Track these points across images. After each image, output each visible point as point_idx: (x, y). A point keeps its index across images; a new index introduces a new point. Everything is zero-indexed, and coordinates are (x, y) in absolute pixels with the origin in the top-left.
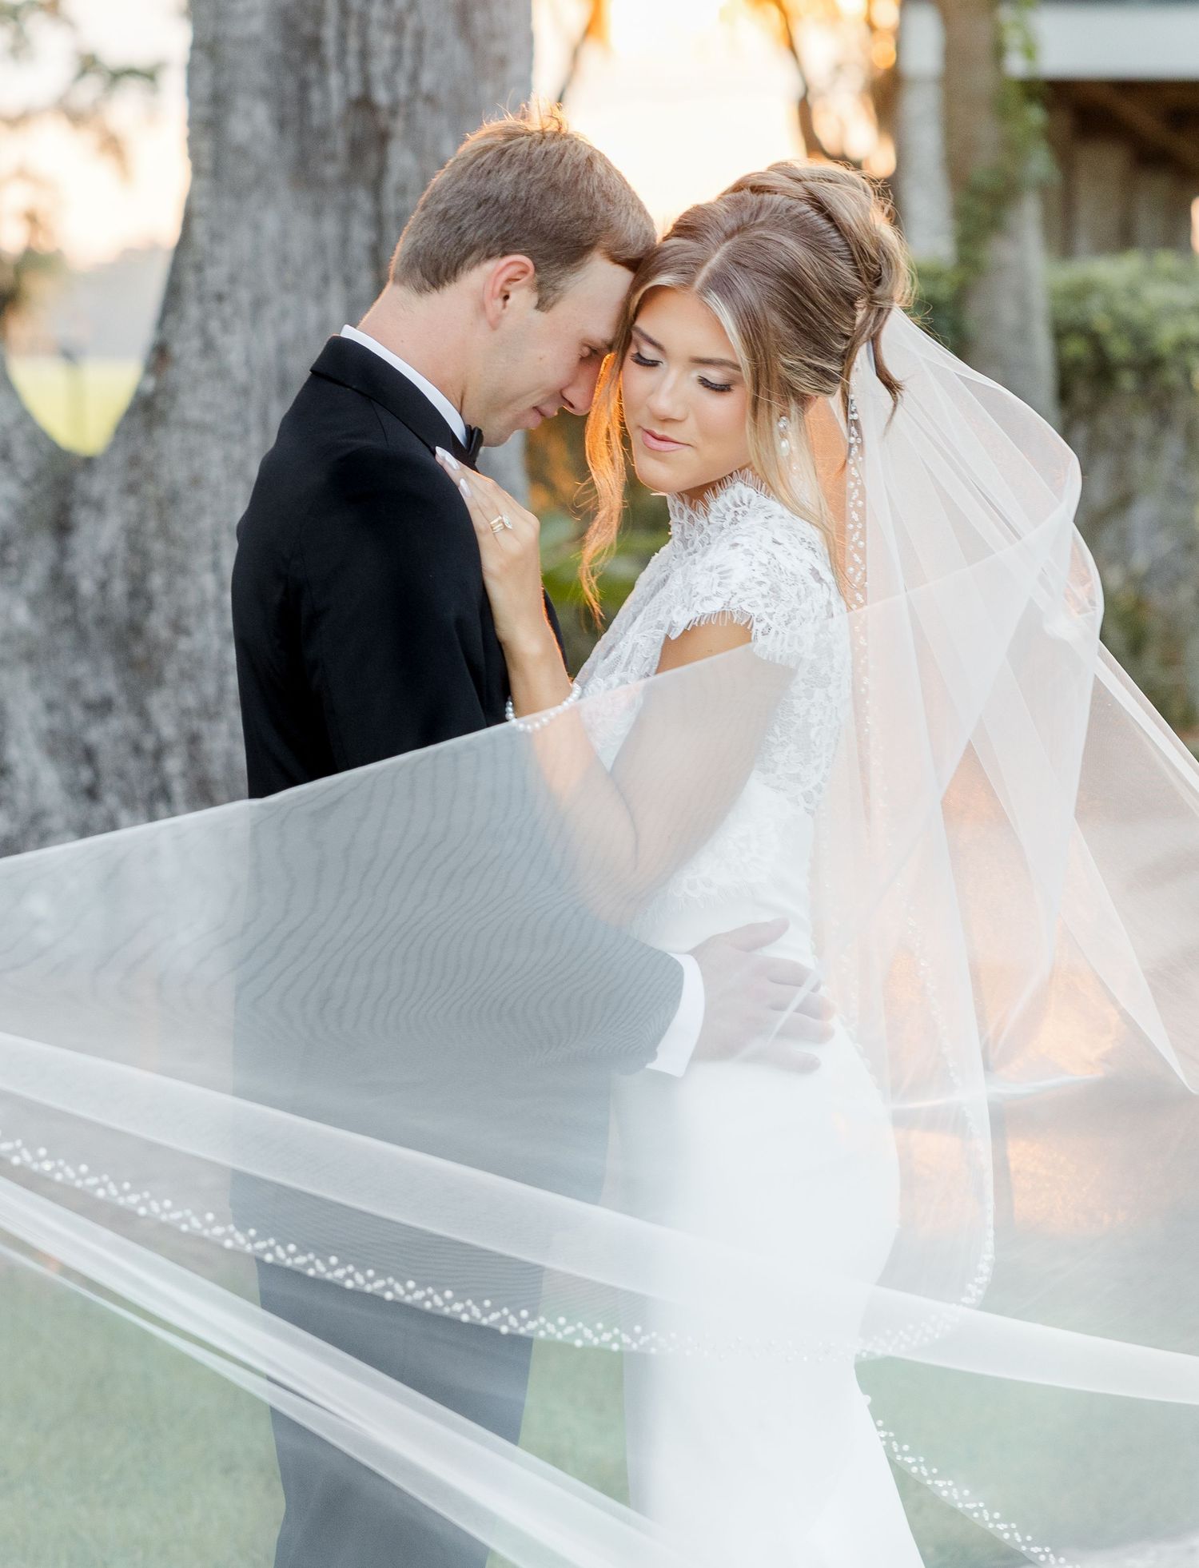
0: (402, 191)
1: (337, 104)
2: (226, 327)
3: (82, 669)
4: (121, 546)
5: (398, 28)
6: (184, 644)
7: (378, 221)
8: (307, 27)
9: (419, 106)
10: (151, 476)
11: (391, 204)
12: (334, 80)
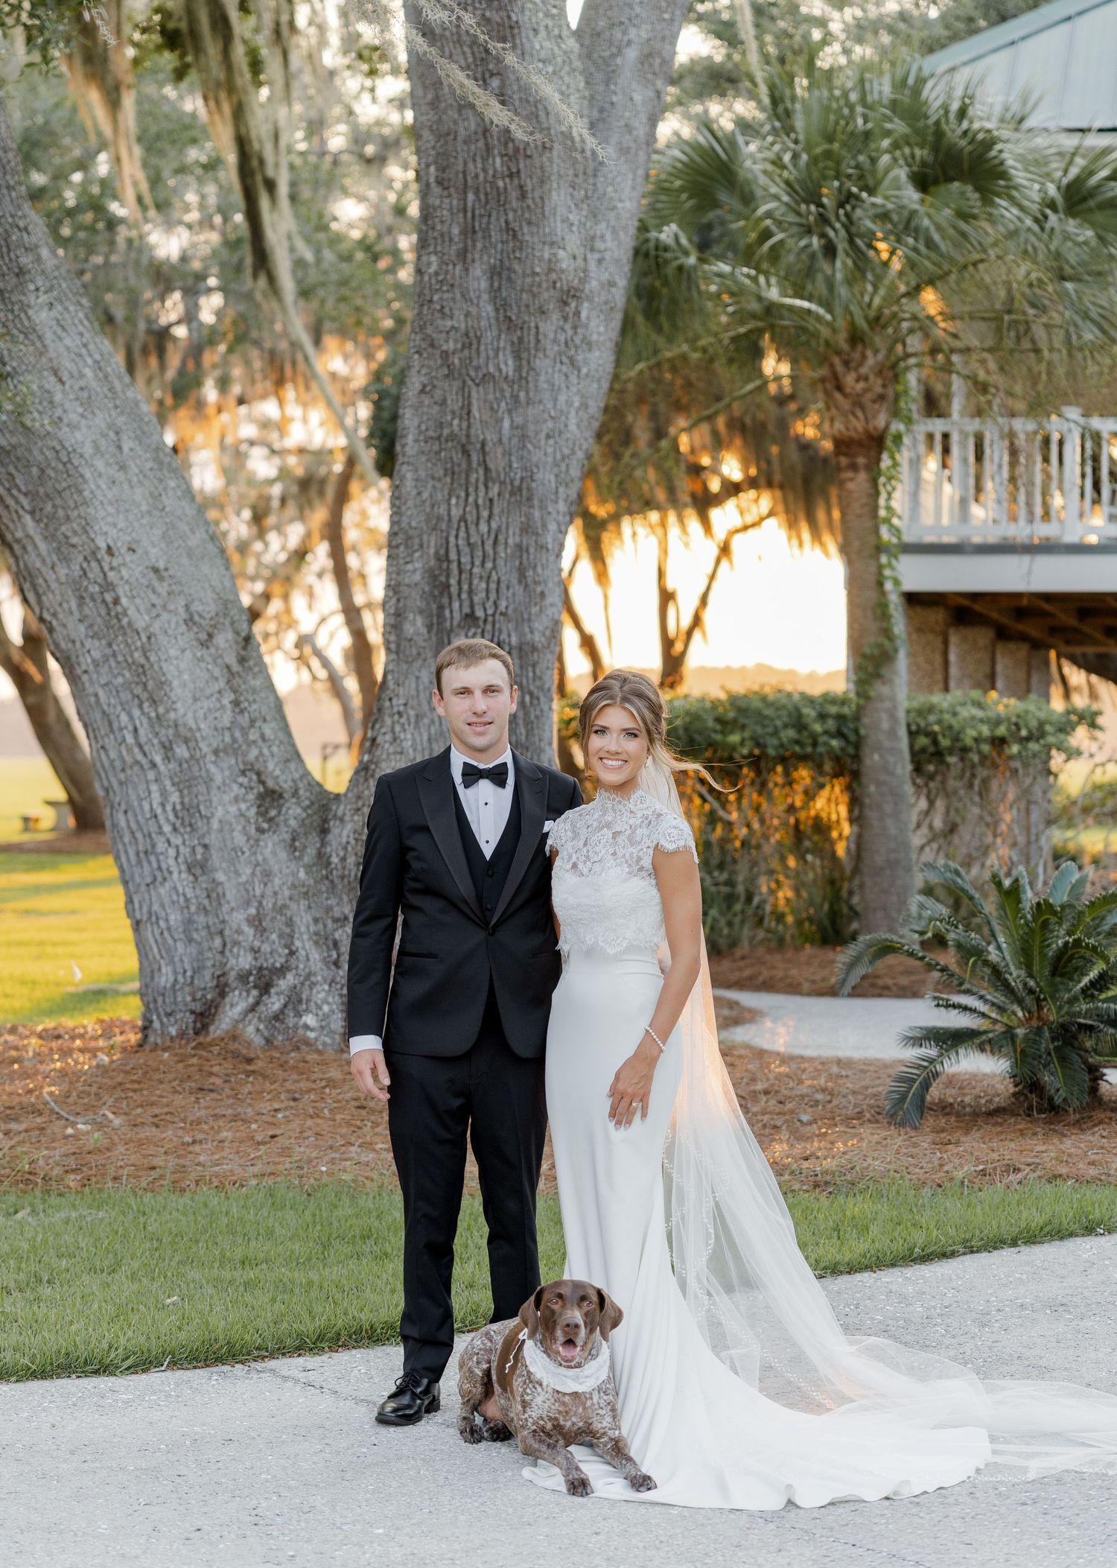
1: (457, 616)
3: (332, 902)
5: (488, 579)
8: (443, 579)
9: (499, 618)
12: (456, 605)
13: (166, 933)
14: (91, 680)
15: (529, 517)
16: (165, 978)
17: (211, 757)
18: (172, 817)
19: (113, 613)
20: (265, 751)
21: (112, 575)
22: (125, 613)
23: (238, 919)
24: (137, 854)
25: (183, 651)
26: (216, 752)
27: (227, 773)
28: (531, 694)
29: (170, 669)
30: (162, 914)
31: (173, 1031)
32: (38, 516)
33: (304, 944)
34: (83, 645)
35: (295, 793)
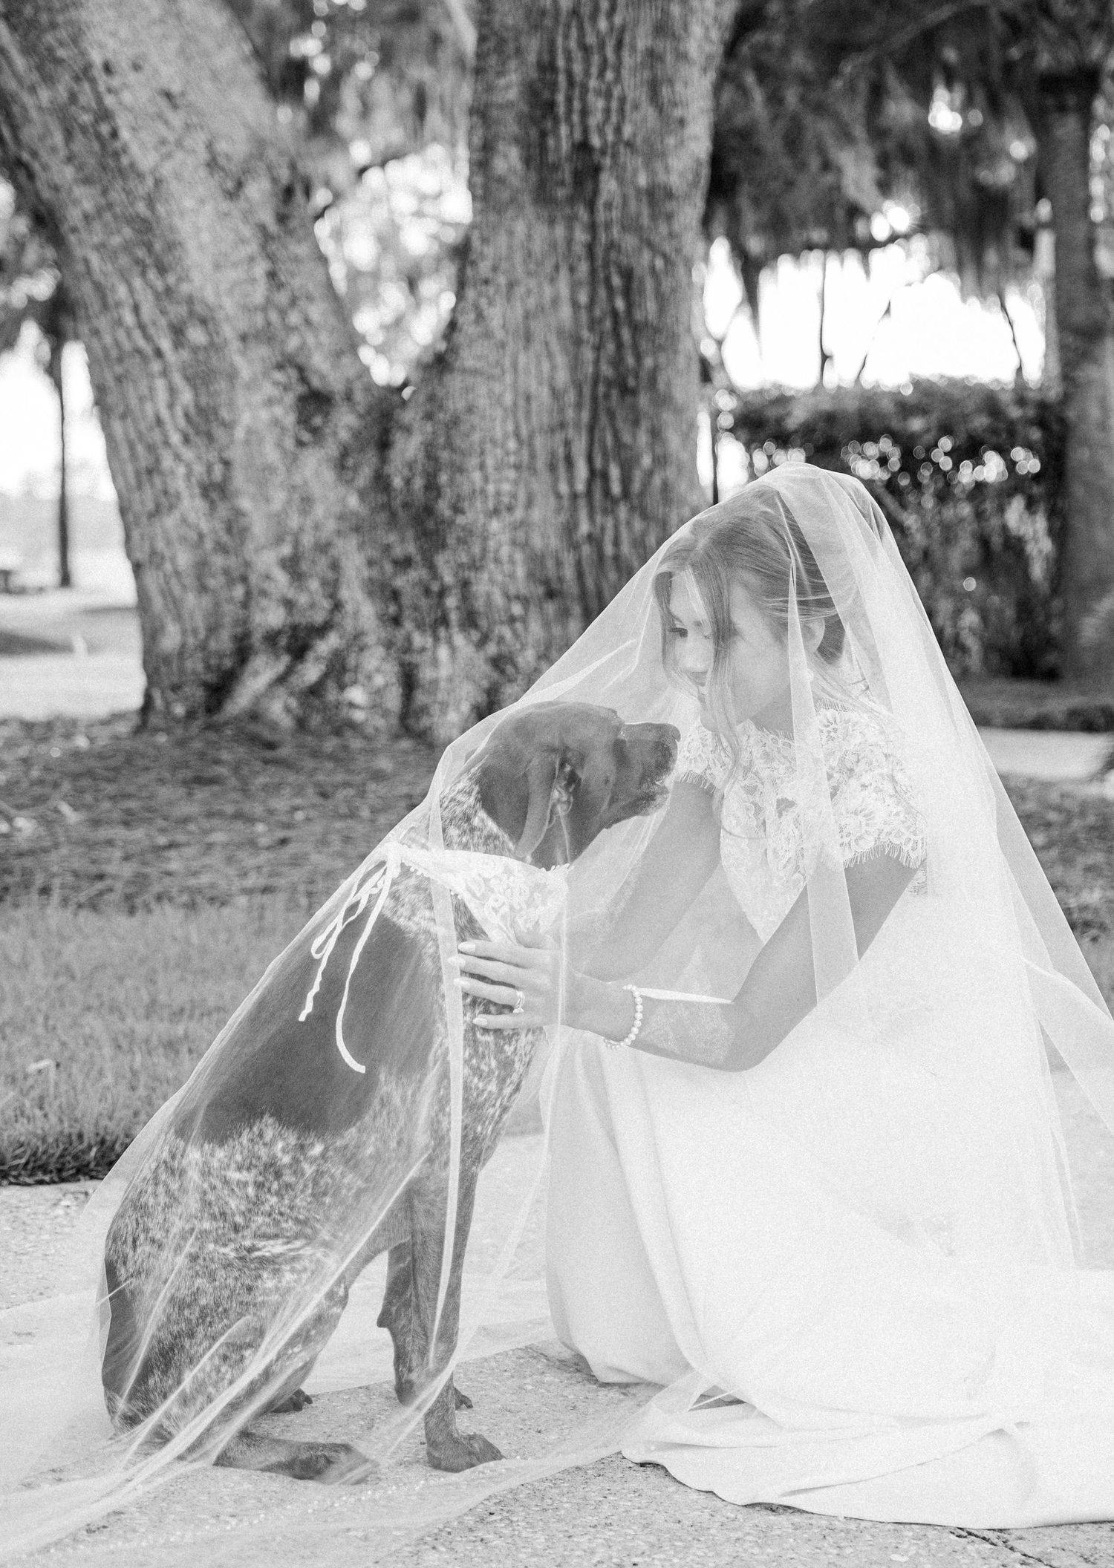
0: (609, 206)
1: (565, 146)
2: (491, 303)
3: (392, 538)
4: (421, 455)
5: (608, 95)
6: (461, 520)
7: (592, 228)
8: (546, 95)
9: (622, 149)
10: (441, 407)
11: (601, 216)
12: (564, 130)
13: (174, 581)
14: (80, 242)
15: (666, 13)
16: (171, 640)
17: (235, 345)
18: (182, 422)
19: (110, 150)
20: (311, 340)
21: (109, 101)
22: (125, 150)
23: (267, 561)
24: (138, 474)
25: (202, 202)
26: (244, 338)
27: (258, 367)
28: (665, 256)
29: (184, 228)
30: (167, 554)
31: (179, 710)
32: (14, 20)
33: (354, 596)
34: (70, 191)
35: (349, 397)
